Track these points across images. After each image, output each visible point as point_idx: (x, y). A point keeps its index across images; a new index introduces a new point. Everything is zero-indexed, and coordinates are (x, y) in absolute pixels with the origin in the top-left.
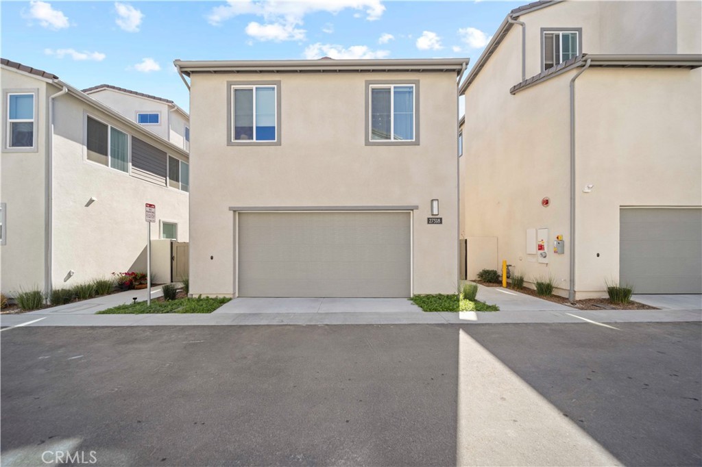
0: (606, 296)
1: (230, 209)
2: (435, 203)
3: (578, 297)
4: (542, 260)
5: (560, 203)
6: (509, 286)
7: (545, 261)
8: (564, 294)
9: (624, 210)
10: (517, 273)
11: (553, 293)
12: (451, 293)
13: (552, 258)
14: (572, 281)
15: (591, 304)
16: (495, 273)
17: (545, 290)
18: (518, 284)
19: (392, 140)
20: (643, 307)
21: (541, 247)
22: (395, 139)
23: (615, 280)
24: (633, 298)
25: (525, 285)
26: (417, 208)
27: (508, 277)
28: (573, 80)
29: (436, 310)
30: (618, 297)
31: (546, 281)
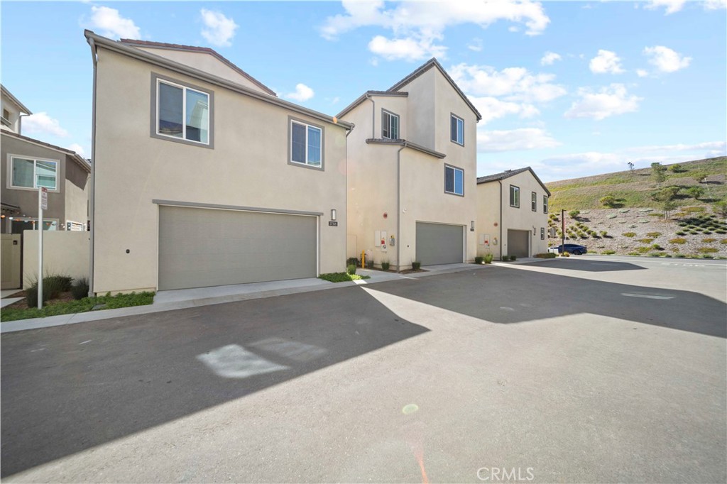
0: (411, 267)
1: (154, 201)
2: (334, 212)
3: (401, 269)
4: (383, 250)
5: (392, 216)
6: (366, 267)
7: (385, 250)
8: (394, 269)
9: (418, 223)
10: (370, 258)
11: (390, 269)
12: (342, 272)
13: (389, 248)
14: (398, 260)
15: (405, 272)
16: (356, 259)
17: (386, 267)
18: (371, 265)
19: (307, 164)
20: (424, 271)
21: (383, 242)
22: (309, 163)
23: (413, 259)
24: (421, 268)
25: (375, 266)
26: (322, 214)
27: (365, 262)
28: (399, 151)
29: (340, 281)
30: (416, 267)
31: (386, 262)
